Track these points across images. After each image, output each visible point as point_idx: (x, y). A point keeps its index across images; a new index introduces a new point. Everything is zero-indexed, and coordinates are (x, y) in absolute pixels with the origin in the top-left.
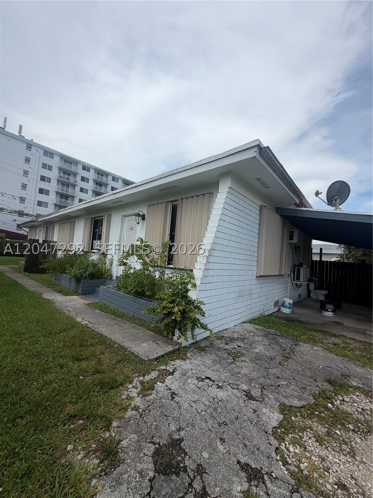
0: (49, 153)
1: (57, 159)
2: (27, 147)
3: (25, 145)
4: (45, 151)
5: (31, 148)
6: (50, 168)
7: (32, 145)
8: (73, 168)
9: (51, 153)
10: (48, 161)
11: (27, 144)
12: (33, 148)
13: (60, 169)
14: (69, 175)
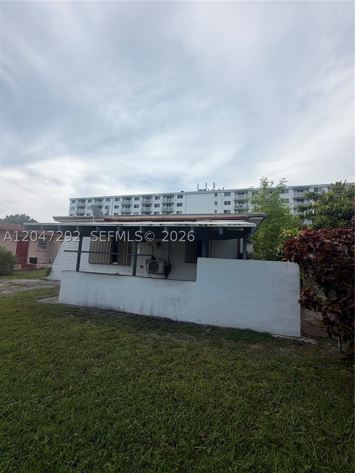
0: (227, 193)
1: (233, 194)
2: (215, 195)
3: (214, 194)
4: (225, 193)
5: (217, 195)
6: (229, 203)
7: (217, 193)
8: (245, 197)
9: (229, 193)
10: (227, 199)
11: (215, 193)
12: (218, 194)
13: (236, 201)
14: (243, 202)
